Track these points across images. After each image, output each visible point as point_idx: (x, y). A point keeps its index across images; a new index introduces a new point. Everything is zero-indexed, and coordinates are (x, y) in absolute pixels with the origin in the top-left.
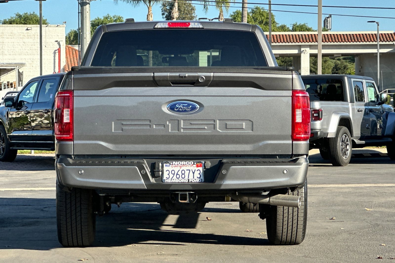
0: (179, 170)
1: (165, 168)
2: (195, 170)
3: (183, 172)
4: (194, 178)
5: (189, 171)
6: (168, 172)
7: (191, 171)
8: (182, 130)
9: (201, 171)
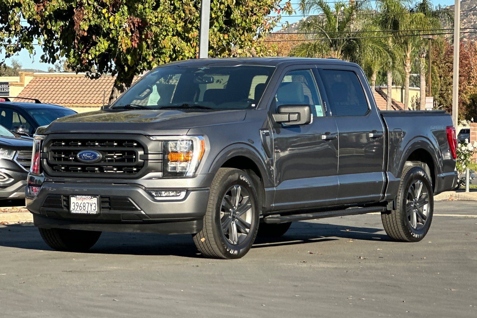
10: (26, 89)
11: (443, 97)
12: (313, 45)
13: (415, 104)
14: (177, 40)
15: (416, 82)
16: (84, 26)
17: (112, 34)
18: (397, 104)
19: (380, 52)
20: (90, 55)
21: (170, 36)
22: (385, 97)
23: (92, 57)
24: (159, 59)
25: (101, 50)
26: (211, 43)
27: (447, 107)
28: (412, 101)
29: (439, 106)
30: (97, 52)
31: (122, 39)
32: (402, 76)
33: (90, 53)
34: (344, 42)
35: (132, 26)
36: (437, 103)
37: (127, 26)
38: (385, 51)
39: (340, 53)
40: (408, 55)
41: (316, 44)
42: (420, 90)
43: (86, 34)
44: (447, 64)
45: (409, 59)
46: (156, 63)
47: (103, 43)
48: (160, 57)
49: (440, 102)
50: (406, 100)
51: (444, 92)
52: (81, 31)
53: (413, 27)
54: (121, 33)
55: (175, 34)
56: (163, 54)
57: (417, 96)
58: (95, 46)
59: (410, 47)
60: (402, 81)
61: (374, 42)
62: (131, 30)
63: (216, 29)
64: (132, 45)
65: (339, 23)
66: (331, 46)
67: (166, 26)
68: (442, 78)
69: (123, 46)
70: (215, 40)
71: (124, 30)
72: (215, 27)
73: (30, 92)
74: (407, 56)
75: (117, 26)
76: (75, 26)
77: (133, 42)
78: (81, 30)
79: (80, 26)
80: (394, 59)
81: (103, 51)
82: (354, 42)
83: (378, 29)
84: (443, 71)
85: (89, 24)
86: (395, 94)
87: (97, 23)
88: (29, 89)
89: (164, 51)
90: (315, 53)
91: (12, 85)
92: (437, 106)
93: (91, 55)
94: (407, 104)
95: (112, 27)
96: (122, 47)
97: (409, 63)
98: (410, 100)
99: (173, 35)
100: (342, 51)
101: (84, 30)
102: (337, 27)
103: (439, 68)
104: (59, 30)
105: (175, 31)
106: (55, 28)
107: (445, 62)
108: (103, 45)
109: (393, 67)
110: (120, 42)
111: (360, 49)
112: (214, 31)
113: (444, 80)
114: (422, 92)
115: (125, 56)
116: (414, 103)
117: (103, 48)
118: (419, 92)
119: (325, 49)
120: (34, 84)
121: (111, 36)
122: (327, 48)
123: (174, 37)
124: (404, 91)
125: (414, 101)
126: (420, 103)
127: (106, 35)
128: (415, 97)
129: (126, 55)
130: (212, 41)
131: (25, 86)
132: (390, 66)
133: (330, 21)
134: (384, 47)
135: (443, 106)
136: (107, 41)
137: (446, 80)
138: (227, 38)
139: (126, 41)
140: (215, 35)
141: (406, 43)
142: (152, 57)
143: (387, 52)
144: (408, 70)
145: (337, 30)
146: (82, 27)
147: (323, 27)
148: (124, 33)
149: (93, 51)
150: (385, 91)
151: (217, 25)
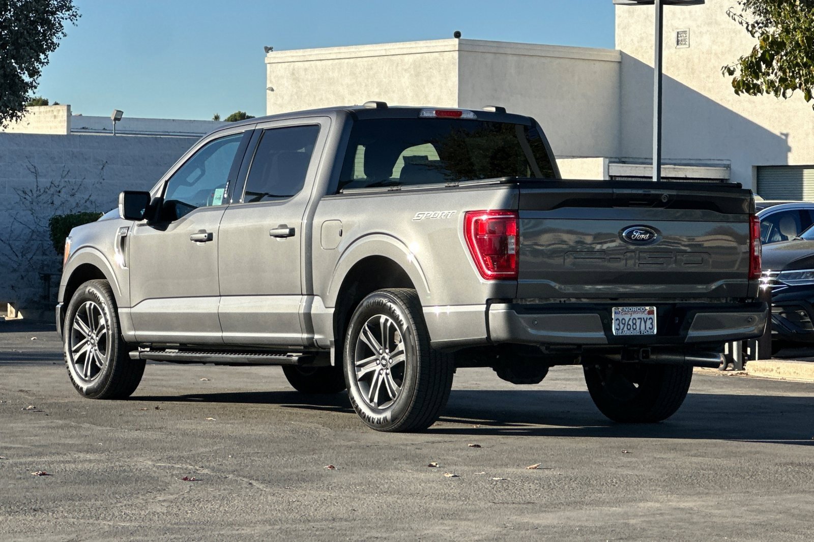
0: (630, 319)
1: (615, 317)
2: (647, 318)
3: (634, 322)
4: (646, 329)
5: (640, 320)
6: (618, 321)
7: (643, 320)
9: (654, 320)
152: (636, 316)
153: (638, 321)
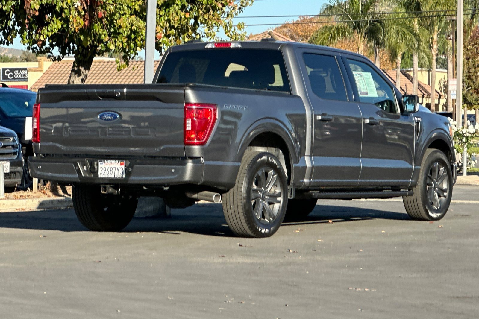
0: (109, 168)
1: (100, 166)
2: (119, 168)
3: (111, 169)
4: (118, 174)
6: (101, 168)
7: (117, 169)
8: (108, 136)
9: (123, 169)
10: (45, 75)
11: (472, 80)
12: (335, 27)
13: (443, 87)
14: (135, 19)
15: (444, 65)
16: (35, 4)
17: (65, 13)
18: (423, 87)
19: (405, 34)
20: (41, 36)
21: (128, 16)
22: (411, 79)
23: (44, 38)
24: (116, 40)
25: (53, 30)
26: (171, 22)
27: (475, 89)
28: (439, 84)
29: (467, 88)
30: (49, 33)
31: (73, 18)
32: (428, 58)
33: (42, 33)
34: (367, 24)
35: (85, 5)
36: (465, 85)
37: (79, 5)
38: (410, 34)
39: (363, 35)
40: (435, 37)
41: (339, 26)
42: (447, 72)
43: (37, 14)
44: (475, 46)
45: (435, 42)
46: (113, 44)
47: (56, 23)
48: (117, 38)
49: (469, 84)
50: (433, 83)
51: (472, 74)
52: (31, 11)
53: (438, 8)
54: (73, 12)
55: (132, 13)
56: (120, 34)
57: (444, 79)
58: (47, 26)
59: (436, 29)
60: (428, 63)
61: (398, 24)
62: (84, 9)
63: (177, 8)
64: (85, 24)
65: (362, 5)
66: (355, 28)
67: (119, 4)
68: (470, 60)
69: (75, 26)
70: (176, 19)
71: (77, 9)
72: (177, 5)
73: (49, 78)
74: (434, 39)
75: (71, 4)
76: (25, 5)
77: (85, 21)
78: (32, 9)
79: (30, 5)
80: (419, 41)
81: (56, 31)
82: (378, 24)
83: (403, 10)
84: (472, 53)
85: (40, 3)
86: (422, 77)
87: (48, 2)
88: (47, 75)
89: (121, 31)
90: (338, 35)
91: (30, 70)
92: (465, 88)
93: (43, 36)
94: (434, 86)
95: (65, 6)
96: (73, 27)
97: (436, 45)
98: (437, 82)
99: (131, 15)
100: (366, 34)
101: (35, 9)
102: (360, 9)
103: (468, 50)
104: (11, 10)
105: (133, 10)
106: (6, 7)
107: (473, 44)
108: (56, 25)
109: (419, 49)
110: (71, 21)
111: (384, 32)
112: (175, 10)
113: (472, 62)
114: (449, 74)
115: (78, 36)
116: (441, 86)
117: (56, 27)
118: (446, 74)
119: (348, 32)
120: (53, 70)
121: (63, 15)
122: (351, 30)
123: (132, 16)
124: (431, 73)
125: (442, 84)
126: (447, 86)
127: (59, 15)
128: (443, 79)
129: (80, 36)
130: (173, 20)
131: (44, 71)
132: (415, 48)
133: (353, 3)
134: (409, 30)
135: (471, 88)
136: (60, 20)
137: (474, 62)
138: (189, 16)
139: (78, 21)
140: (177, 14)
141: (432, 24)
142: (108, 37)
143: (412, 35)
144: (434, 52)
145: (361, 13)
146: (32, 7)
147: (345, 10)
148: (75, 12)
149: (45, 31)
150: (411, 74)
151: (180, 3)
152: (112, 166)
153: (114, 169)
